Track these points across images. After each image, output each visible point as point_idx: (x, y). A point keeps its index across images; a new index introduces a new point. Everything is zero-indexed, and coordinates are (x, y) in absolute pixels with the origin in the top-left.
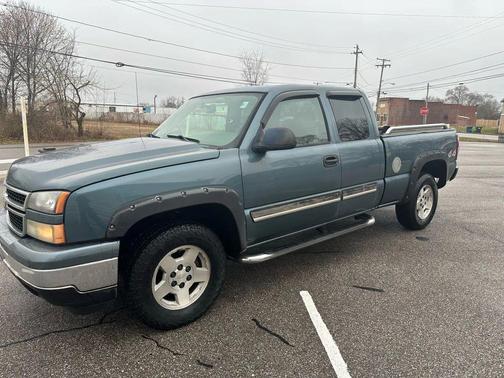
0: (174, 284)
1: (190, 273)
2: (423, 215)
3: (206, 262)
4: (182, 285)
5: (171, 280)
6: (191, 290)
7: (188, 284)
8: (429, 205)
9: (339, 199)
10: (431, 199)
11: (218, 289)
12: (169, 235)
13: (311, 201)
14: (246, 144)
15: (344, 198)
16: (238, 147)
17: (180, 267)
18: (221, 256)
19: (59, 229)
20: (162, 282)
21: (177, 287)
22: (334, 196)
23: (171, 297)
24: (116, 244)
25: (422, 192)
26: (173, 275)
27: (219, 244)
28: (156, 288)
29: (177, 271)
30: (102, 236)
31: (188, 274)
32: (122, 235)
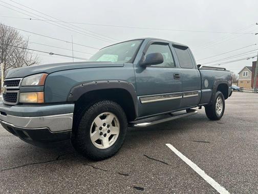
0: (101, 134)
1: (109, 128)
2: (219, 112)
3: (117, 123)
4: (105, 135)
5: (100, 131)
6: (110, 139)
7: (108, 135)
8: (221, 108)
9: (181, 97)
10: (222, 104)
11: (124, 139)
12: (99, 105)
13: (168, 96)
14: (136, 62)
15: (184, 97)
16: (133, 63)
17: (104, 125)
18: (125, 121)
19: (41, 94)
20: (95, 132)
21: (103, 136)
22: (179, 95)
23: (99, 142)
24: (73, 105)
25: (218, 101)
26: (101, 128)
27: (124, 113)
28: (92, 135)
29: (102, 126)
30: (65, 100)
31: (108, 129)
32: (76, 100)
